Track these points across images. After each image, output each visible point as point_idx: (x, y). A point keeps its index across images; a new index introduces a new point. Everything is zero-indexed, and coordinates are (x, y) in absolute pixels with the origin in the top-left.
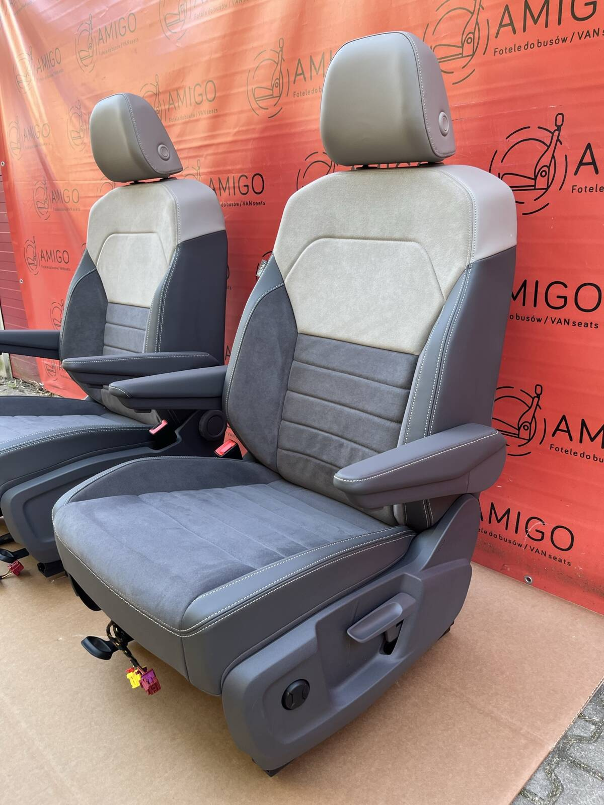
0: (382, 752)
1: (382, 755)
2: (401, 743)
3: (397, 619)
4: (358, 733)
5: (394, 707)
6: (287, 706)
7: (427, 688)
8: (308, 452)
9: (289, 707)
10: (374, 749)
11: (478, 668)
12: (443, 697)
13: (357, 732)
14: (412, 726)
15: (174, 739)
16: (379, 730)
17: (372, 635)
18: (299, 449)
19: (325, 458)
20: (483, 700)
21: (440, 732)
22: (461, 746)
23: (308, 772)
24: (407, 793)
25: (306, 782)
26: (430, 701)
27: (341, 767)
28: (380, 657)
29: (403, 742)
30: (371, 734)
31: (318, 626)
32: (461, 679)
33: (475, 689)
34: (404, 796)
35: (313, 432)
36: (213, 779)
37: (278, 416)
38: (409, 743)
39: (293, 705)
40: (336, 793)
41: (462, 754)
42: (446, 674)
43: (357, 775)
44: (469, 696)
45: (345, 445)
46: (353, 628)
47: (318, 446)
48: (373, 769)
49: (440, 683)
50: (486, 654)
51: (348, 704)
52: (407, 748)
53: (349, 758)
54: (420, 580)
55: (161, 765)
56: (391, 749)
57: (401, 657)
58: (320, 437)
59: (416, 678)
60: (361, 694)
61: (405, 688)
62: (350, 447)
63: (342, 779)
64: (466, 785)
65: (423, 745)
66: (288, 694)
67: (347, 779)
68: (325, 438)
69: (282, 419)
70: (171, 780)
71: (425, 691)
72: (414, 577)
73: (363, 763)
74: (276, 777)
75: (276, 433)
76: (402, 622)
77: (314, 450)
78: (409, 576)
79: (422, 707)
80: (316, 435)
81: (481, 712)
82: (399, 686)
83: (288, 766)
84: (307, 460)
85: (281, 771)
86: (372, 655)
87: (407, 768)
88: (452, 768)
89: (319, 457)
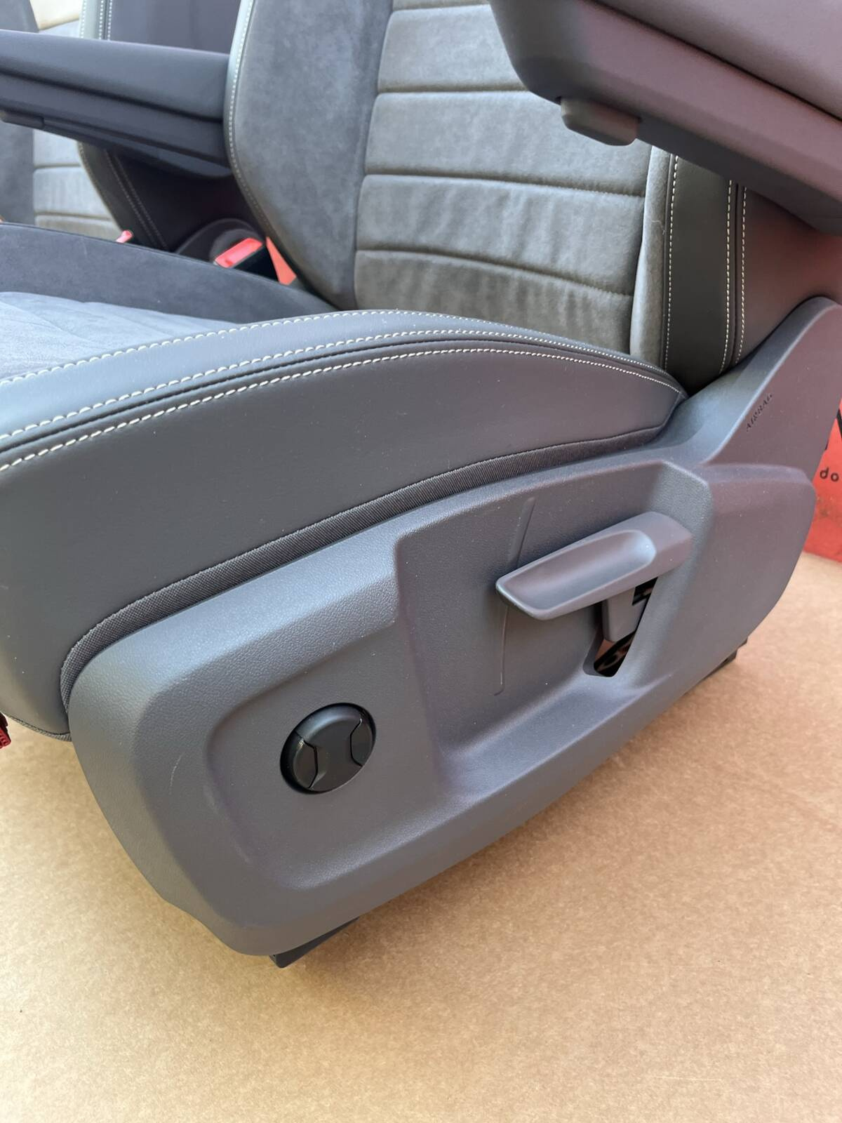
0: (581, 914)
1: (580, 919)
2: (630, 893)
3: (641, 571)
4: (521, 865)
5: (610, 810)
6: (300, 781)
7: (689, 772)
8: (424, 240)
9: (305, 785)
10: (561, 905)
11: (809, 733)
12: (730, 791)
13: (517, 864)
14: (658, 854)
15: (64, 864)
16: (574, 860)
17: (570, 601)
18: (403, 236)
19: (462, 245)
20: (831, 801)
21: (730, 870)
22: (785, 907)
23: (385, 957)
24: (649, 1025)
25: (378, 982)
26: (699, 799)
27: (473, 946)
28: (585, 681)
29: (636, 890)
30: (554, 868)
31: (405, 551)
32: (771, 754)
33: (807, 777)
34: (641, 1032)
35: (435, 186)
36: (136, 964)
37: (356, 166)
38: (651, 895)
39: (319, 777)
40: (454, 1016)
41: (791, 926)
42: (733, 744)
43: (514, 969)
44: (794, 791)
45: (512, 195)
46: (517, 577)
47: (446, 218)
48: (556, 956)
49: (720, 763)
50: (824, 705)
51: (494, 790)
52: (645, 906)
53: (495, 926)
54: (704, 483)
55: (16, 924)
56: (605, 907)
57: (641, 682)
58: (451, 195)
59: (663, 749)
60: (532, 768)
61: (635, 770)
62: (523, 200)
63: (473, 978)
64: (813, 1010)
65: (686, 899)
66: (301, 743)
67: (487, 978)
68: (464, 194)
69: (366, 171)
70: (29, 962)
71: (686, 776)
72: (690, 474)
73: (532, 939)
74: (299, 965)
75: (352, 211)
76: (651, 584)
77: (437, 231)
78: (676, 472)
79: (679, 812)
80: (443, 190)
81: (829, 827)
82: (622, 765)
83: (335, 938)
84: (421, 266)
85: (317, 952)
86: (564, 675)
87: (649, 957)
88: (769, 961)
89: (448, 248)
